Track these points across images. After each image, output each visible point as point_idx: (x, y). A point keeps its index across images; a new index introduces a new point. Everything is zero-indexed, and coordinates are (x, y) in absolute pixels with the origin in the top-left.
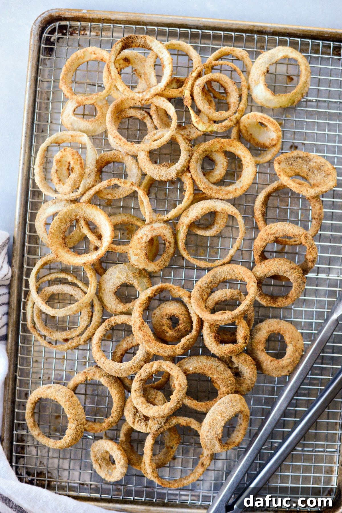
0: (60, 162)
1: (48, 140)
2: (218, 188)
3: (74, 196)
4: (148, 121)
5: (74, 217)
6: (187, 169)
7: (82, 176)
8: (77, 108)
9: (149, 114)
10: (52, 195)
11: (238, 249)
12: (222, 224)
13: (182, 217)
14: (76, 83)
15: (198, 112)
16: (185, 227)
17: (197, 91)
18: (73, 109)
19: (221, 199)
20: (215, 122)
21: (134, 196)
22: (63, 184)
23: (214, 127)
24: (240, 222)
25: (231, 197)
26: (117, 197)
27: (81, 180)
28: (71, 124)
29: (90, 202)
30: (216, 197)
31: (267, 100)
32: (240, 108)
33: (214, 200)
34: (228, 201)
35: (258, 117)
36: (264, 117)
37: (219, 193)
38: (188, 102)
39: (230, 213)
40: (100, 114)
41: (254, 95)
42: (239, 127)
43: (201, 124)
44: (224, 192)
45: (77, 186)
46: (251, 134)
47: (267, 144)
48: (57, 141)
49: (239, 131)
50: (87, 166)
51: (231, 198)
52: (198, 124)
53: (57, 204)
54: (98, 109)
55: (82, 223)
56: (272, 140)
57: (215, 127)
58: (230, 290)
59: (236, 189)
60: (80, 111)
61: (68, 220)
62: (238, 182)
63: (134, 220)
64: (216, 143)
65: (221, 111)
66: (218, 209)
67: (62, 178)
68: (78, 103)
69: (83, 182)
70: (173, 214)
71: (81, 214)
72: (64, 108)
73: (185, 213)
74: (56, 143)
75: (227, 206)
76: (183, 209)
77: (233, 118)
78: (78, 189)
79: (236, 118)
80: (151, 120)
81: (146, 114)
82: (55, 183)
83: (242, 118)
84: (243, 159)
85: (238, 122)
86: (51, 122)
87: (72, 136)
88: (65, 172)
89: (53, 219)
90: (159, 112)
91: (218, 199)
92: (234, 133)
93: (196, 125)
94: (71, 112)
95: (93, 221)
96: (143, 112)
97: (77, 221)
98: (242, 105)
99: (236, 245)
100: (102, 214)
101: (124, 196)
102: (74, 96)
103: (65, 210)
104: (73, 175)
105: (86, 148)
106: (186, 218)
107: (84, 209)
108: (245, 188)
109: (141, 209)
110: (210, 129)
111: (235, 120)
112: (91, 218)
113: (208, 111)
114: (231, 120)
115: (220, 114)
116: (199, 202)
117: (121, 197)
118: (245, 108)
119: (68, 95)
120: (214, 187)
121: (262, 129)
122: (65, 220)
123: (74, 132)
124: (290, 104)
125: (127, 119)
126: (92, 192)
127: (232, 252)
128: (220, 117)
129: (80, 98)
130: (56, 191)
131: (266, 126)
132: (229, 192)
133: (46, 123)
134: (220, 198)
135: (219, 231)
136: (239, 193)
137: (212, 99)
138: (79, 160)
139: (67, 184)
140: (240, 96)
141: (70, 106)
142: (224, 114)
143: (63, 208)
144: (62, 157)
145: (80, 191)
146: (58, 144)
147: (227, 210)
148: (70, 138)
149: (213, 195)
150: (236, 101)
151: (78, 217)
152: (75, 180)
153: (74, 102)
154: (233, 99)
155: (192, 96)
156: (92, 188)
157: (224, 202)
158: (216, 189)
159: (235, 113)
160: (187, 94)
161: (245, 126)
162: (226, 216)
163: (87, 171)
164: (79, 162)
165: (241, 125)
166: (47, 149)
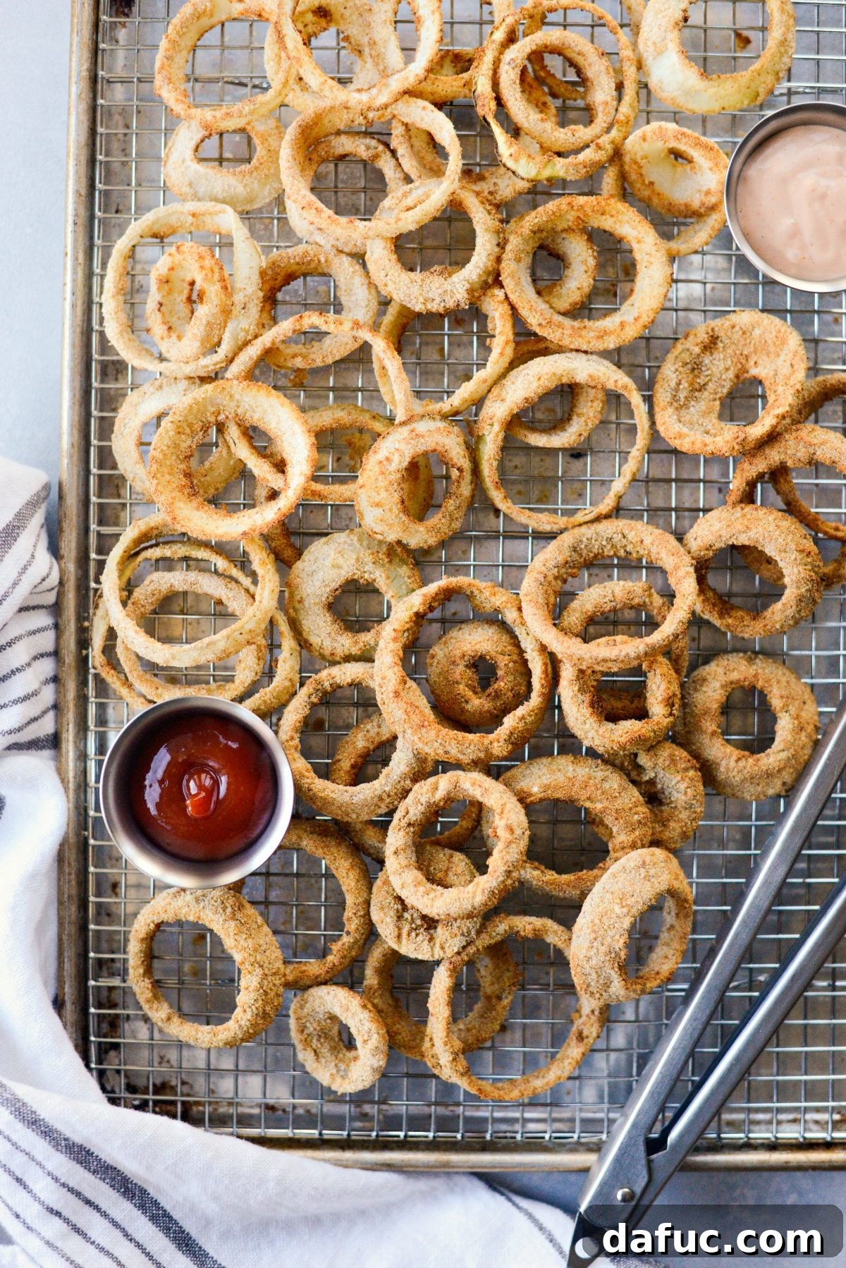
0: (167, 282)
1: (134, 229)
2: (576, 324)
3: (209, 363)
4: (386, 165)
5: (212, 419)
6: (494, 279)
7: (226, 312)
8: (202, 141)
9: (387, 145)
10: (154, 367)
11: (634, 480)
12: (591, 415)
13: (488, 403)
14: (196, 80)
15: (515, 132)
16: (497, 428)
17: (509, 77)
18: (193, 144)
19: (586, 352)
20: (559, 154)
21: (360, 361)
22: (179, 338)
23: (558, 166)
24: (638, 406)
25: (611, 343)
26: (319, 363)
27: (226, 323)
28: (190, 185)
29: (251, 375)
30: (572, 347)
31: (688, 93)
32: (621, 117)
33: (568, 355)
34: (605, 354)
35: (670, 134)
36: (683, 134)
37: (580, 336)
38: (486, 108)
39: (610, 385)
40: (264, 152)
41: (653, 82)
42: (622, 166)
43: (523, 161)
44: (592, 334)
45: (216, 340)
46: (652, 183)
47: (696, 204)
48: (155, 229)
49: (623, 177)
50: (239, 285)
51: (612, 346)
52: (516, 160)
53: (166, 389)
54: (256, 141)
55: (233, 432)
56: (708, 193)
57: (560, 168)
58: (622, 583)
59: (622, 325)
60: (211, 148)
61: (197, 426)
62: (625, 307)
63: (365, 419)
64: (564, 207)
65: (573, 127)
66: (581, 378)
67: (174, 321)
68: (206, 127)
69: (230, 327)
70: (466, 395)
71: (229, 410)
72: (170, 144)
73: (495, 391)
74: (155, 236)
75: (603, 369)
76: (490, 382)
77: (605, 140)
78: (219, 344)
79: (613, 142)
80: (393, 162)
81: (381, 147)
82: (157, 339)
83: (627, 141)
84: (635, 246)
85: (617, 155)
86: (139, 185)
87: (194, 215)
88: (183, 308)
89: (158, 425)
90: (414, 140)
91: (577, 351)
92: (609, 180)
93: (510, 164)
94: (189, 154)
95: (261, 426)
96: (373, 143)
97: (221, 428)
98: (625, 109)
99: (630, 468)
100: (282, 405)
101: (337, 358)
102: (193, 111)
103: (188, 400)
104: (203, 311)
105: (231, 245)
106: (498, 404)
107: (237, 396)
108: (645, 319)
109: (382, 390)
110: (547, 173)
111: (609, 147)
112: (255, 418)
113: (540, 126)
114: (599, 147)
115: (569, 134)
116: (530, 363)
117: (330, 361)
118: (632, 115)
119: (178, 108)
120: (567, 322)
121: (680, 169)
122: (190, 425)
123: (200, 204)
124: (746, 102)
125: (332, 166)
126: (254, 351)
127: (618, 486)
128: (572, 140)
129: (208, 115)
130: (162, 359)
131: (690, 161)
132: (603, 334)
133: (127, 188)
134: (584, 348)
135: (586, 434)
136: (631, 333)
137: (549, 99)
138: (216, 270)
139: (189, 335)
140: (620, 87)
141: (185, 139)
142: (583, 133)
143: (179, 399)
144: (172, 269)
145: (224, 350)
146: (159, 237)
147: (603, 379)
148: (190, 219)
149: (566, 342)
150: (609, 99)
151: (221, 418)
152: (208, 323)
153: (195, 124)
154: (602, 93)
155: (495, 85)
156: (254, 342)
157: (594, 357)
158: (573, 327)
159: (608, 130)
160: (483, 85)
161: (636, 163)
162: (601, 395)
163: (239, 298)
164: (217, 276)
165: (627, 159)
166: (132, 254)
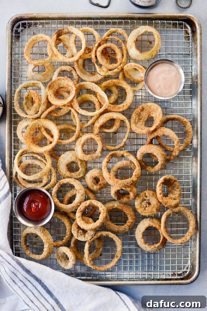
0: (27, 98)
1: (20, 86)
2: (114, 106)
3: (36, 116)
4: (74, 72)
5: (37, 127)
7: (40, 105)
8: (34, 68)
9: (74, 68)
10: (25, 116)
11: (128, 138)
12: (118, 125)
13: (96, 123)
14: (33, 54)
15: (101, 66)
16: (97, 129)
17: (98, 54)
18: (32, 69)
19: (116, 112)
20: (110, 70)
21: (69, 114)
22: (30, 110)
23: (109, 73)
24: (127, 123)
25: (121, 110)
26: (60, 115)
27: (40, 107)
28: (32, 77)
29: (46, 118)
30: (113, 111)
31: (137, 56)
32: (123, 62)
33: (112, 112)
35: (133, 66)
36: (136, 66)
37: (114, 108)
38: (94, 60)
39: (121, 119)
40: (47, 70)
41: (130, 54)
42: (123, 72)
43: (102, 72)
44: (117, 108)
45: (38, 111)
46: (130, 75)
47: (139, 80)
48: (25, 86)
49: (124, 74)
50: (42, 99)
51: (121, 111)
52: (100, 72)
53: (28, 121)
54: (46, 68)
55: (43, 129)
56: (142, 77)
57: (110, 73)
58: (125, 161)
59: (123, 106)
60: (36, 69)
61: (34, 128)
62: (124, 102)
63: (70, 127)
64: (110, 82)
65: (113, 64)
66: (115, 117)
67: (29, 107)
68: (35, 65)
69: (41, 108)
70: (91, 123)
71: (41, 125)
72: (27, 68)
73: (97, 121)
74: (25, 88)
75: (120, 116)
76: (95, 119)
77: (120, 67)
78: (38, 112)
79: (121, 67)
80: (75, 72)
81: (72, 69)
82: (25, 110)
83: (124, 67)
84: (126, 89)
85: (122, 69)
86: (21, 76)
87: (33, 84)
88: (30, 103)
89: (26, 129)
90: (79, 67)
91: (114, 112)
92: (121, 76)
93: (99, 72)
94: (31, 71)
95: (48, 128)
96: (71, 68)
97: (39, 129)
98: (124, 60)
99: (126, 136)
100: (52, 124)
101: (64, 114)
102: (32, 62)
103: (32, 123)
104: (35, 105)
105: (41, 89)
106: (97, 124)
107: (42, 122)
108: (129, 105)
109: (74, 120)
110: (107, 74)
111: (120, 68)
112: (47, 126)
113: (106, 64)
114: (118, 69)
115: (112, 66)
116: (104, 114)
117: (62, 115)
118: (125, 61)
119: (29, 61)
120: (112, 106)
121: (136, 72)
122: (33, 128)
123: (34, 81)
124: (150, 57)
125: (62, 72)
126: (46, 112)
127: (124, 140)
128: (113, 67)
129: (36, 62)
130: (27, 114)
131: (138, 70)
132: (119, 108)
133: (19, 77)
134: (115, 111)
135: (117, 129)
136: (125, 108)
137: (108, 58)
138: (37, 96)
139: (32, 110)
140: (123, 55)
141: (31, 67)
142: (115, 65)
143: (30, 123)
144: (28, 95)
146: (26, 88)
147: (119, 118)
148: (32, 84)
149: (111, 110)
150: (120, 58)
151: (39, 126)
152: (36, 107)
153: (32, 65)
154: (119, 56)
155: (96, 57)
157: (118, 113)
158: (113, 107)
159: (121, 64)
160: (93, 56)
161: (126, 71)
162: (119, 121)
163: (42, 102)
164: (37, 97)
165: (124, 70)
166: (20, 92)
